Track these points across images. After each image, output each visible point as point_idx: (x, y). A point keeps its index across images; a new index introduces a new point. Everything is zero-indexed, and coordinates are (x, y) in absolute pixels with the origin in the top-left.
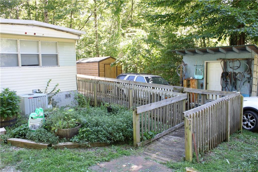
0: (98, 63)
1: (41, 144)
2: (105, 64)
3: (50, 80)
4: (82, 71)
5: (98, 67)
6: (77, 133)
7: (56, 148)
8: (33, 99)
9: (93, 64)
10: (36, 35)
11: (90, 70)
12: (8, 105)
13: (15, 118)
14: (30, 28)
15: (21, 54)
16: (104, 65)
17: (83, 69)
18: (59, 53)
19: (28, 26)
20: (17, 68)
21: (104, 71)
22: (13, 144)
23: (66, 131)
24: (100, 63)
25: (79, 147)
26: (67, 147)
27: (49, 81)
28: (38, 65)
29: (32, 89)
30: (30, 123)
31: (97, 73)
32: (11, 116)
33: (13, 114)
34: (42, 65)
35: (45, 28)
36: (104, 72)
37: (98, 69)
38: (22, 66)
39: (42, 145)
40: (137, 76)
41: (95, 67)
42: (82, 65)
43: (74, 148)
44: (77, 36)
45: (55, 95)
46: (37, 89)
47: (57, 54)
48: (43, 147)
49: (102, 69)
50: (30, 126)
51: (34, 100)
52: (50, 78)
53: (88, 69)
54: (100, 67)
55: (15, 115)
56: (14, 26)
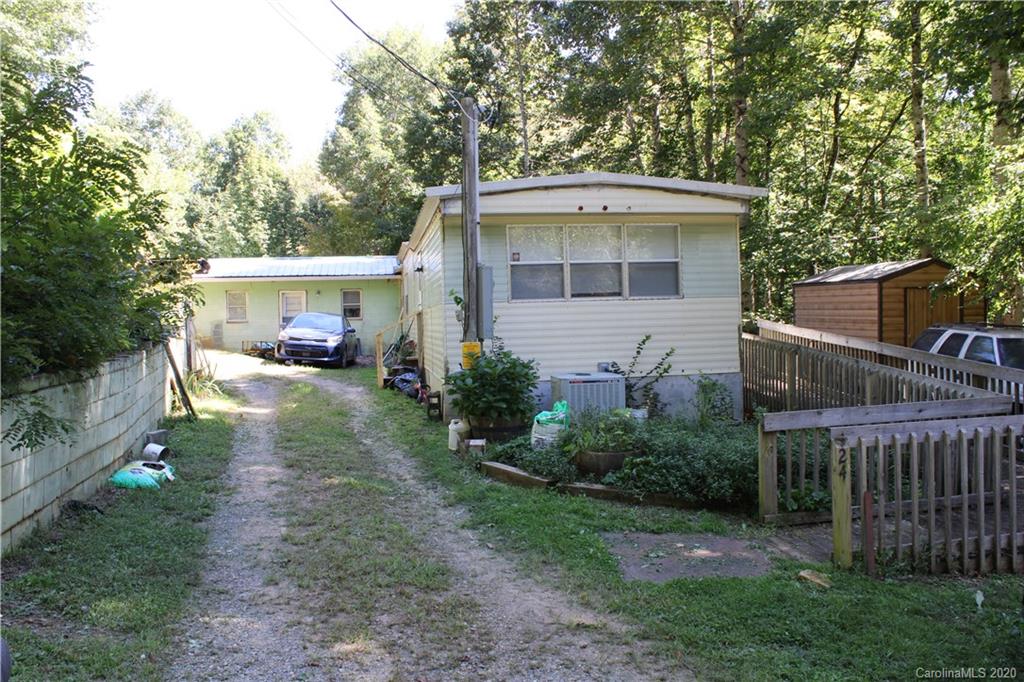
0: (876, 284)
1: (537, 478)
2: (906, 289)
3: (648, 338)
4: (827, 312)
5: (876, 298)
6: (618, 467)
7: (562, 491)
8: (583, 384)
9: (861, 288)
10: (609, 211)
11: (851, 312)
12: (499, 391)
13: (518, 423)
14: (594, 193)
15: (571, 264)
16: (901, 291)
17: (831, 306)
18: (682, 258)
19: (586, 189)
20: (557, 302)
21: (903, 313)
22: (491, 473)
23: (597, 456)
24: (885, 285)
25: (618, 498)
26: (590, 493)
27: (644, 342)
28: (619, 294)
29: (597, 362)
30: (536, 434)
31: (872, 322)
32: (508, 418)
33: (513, 414)
34: (630, 295)
35: (634, 190)
36: (902, 319)
37: (876, 306)
38: (573, 296)
39: (538, 481)
40: (976, 334)
41: (868, 298)
42: (827, 290)
43: (605, 499)
44: (739, 204)
45: (657, 380)
46: (610, 361)
47: (677, 260)
48: (539, 484)
49: (894, 305)
50: (533, 441)
51: (585, 388)
52: (649, 331)
53: (846, 306)
54: (884, 300)
55: (519, 415)
56: (551, 193)
